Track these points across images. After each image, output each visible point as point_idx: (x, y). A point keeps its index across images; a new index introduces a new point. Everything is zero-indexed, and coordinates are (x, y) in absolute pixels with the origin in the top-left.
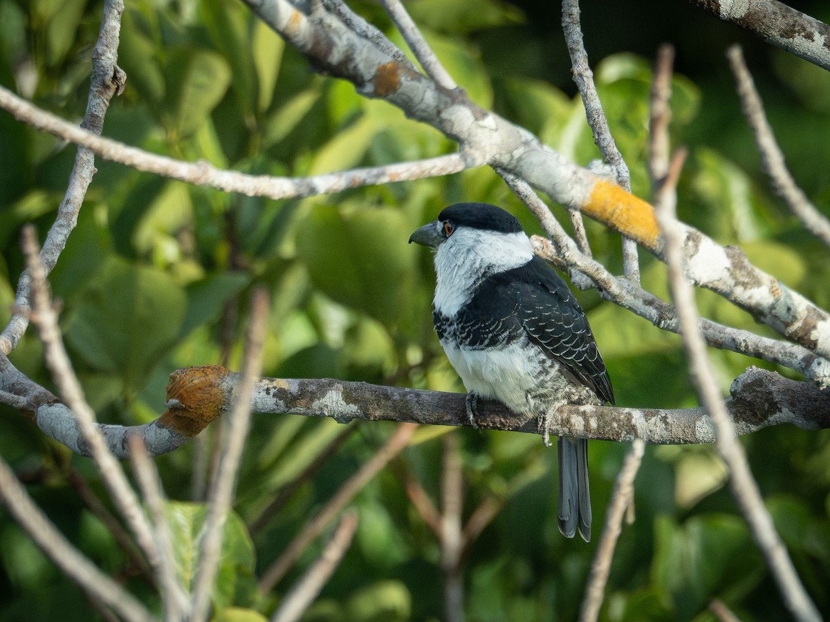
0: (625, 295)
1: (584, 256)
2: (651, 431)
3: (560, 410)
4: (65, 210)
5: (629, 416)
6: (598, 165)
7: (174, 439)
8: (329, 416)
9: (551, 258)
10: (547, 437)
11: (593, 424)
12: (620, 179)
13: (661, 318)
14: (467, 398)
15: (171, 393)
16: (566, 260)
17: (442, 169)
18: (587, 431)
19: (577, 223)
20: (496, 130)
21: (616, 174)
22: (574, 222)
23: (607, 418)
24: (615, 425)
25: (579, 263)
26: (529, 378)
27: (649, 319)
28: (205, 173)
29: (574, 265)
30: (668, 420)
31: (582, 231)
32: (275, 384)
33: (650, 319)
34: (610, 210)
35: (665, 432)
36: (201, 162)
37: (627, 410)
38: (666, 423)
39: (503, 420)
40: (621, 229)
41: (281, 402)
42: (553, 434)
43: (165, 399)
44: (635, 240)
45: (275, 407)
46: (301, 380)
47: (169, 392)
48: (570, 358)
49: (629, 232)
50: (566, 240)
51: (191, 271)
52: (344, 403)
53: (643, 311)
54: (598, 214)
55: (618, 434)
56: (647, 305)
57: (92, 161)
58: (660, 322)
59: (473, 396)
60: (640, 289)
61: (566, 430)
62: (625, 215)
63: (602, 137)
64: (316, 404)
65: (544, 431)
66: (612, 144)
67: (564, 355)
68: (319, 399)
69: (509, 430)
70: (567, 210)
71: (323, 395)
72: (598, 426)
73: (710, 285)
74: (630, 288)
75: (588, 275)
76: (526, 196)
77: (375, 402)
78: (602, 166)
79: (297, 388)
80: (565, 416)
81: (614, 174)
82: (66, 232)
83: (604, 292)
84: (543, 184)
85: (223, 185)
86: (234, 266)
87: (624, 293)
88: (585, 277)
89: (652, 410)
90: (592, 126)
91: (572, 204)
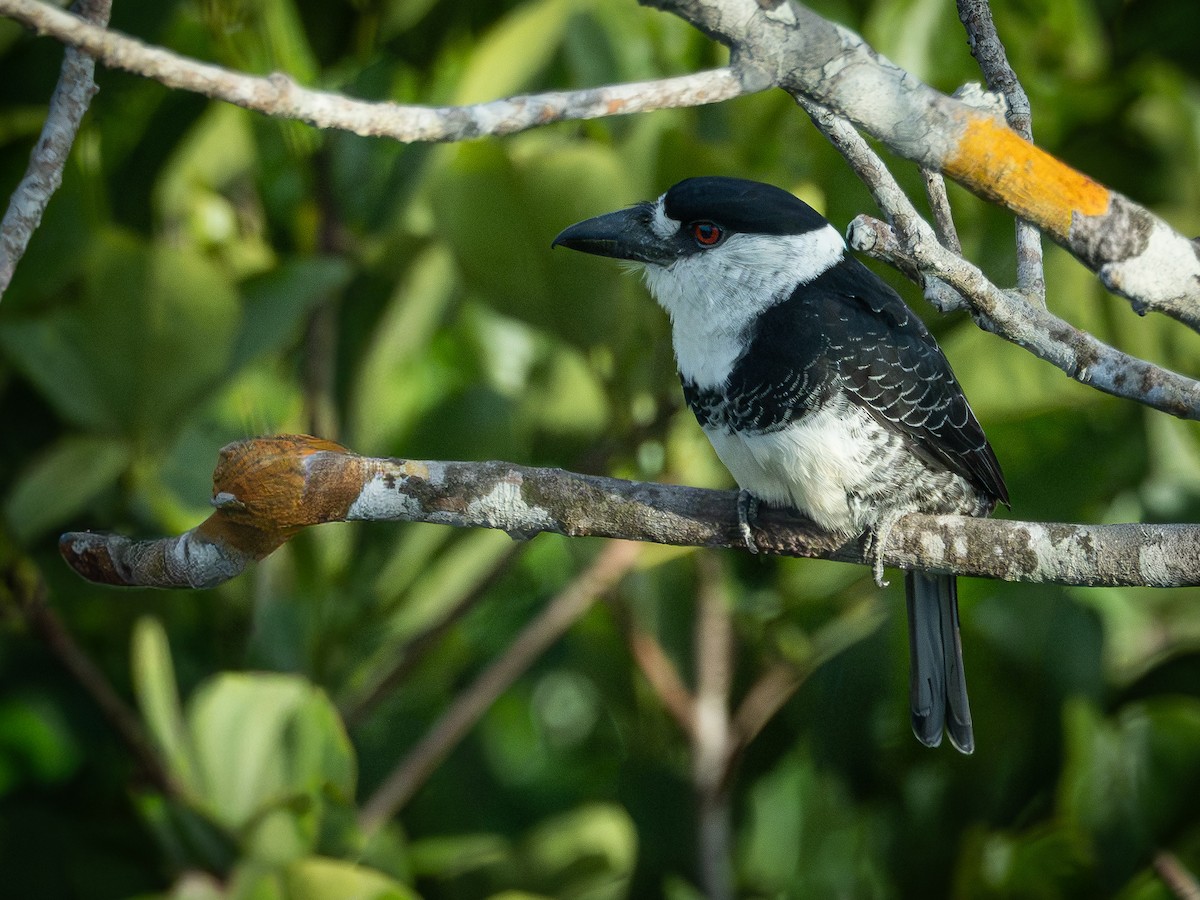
0: (1018, 322)
1: (948, 252)
2: (1060, 563)
3: (903, 524)
4: (40, 159)
5: (1024, 537)
6: (973, 92)
7: (224, 563)
8: (497, 528)
9: (891, 254)
10: (880, 570)
11: (961, 548)
12: (1014, 118)
13: (1081, 362)
14: (741, 499)
15: (221, 482)
16: (916, 258)
17: (700, 94)
18: (948, 559)
19: (937, 194)
20: (797, 27)
21: (1005, 108)
22: (932, 193)
23: (984, 539)
24: (999, 551)
25: (938, 265)
26: (854, 466)
27: (1060, 367)
28: (283, 94)
29: (931, 268)
30: (1091, 544)
31: (946, 208)
32: (403, 469)
33: (1062, 365)
34: (993, 170)
35: (1086, 564)
36: (276, 75)
37: (1020, 525)
38: (1089, 550)
39: (801, 539)
40: (1013, 204)
41: (415, 501)
42: (891, 566)
43: (212, 494)
44: (1037, 226)
45: (404, 510)
46: (450, 463)
47: (217, 481)
48: (918, 425)
49: (1026, 210)
50: (918, 222)
51: (253, 255)
52: (524, 505)
53: (1050, 350)
54: (972, 177)
55: (1004, 567)
56: (1056, 340)
57: (91, 73)
58: (1079, 370)
59: (749, 497)
60: (1046, 312)
61: (913, 558)
62: (1019, 180)
63: (983, 43)
64: (475, 506)
65: (875, 560)
66: (1001, 56)
67: (908, 419)
68: (480, 497)
69: (812, 556)
70: (920, 171)
71: (488, 490)
72: (969, 553)
73: (1168, 307)
74: (1027, 310)
75: (955, 287)
76: (849, 146)
77: (578, 504)
78: (981, 93)
79: (442, 477)
80: (911, 533)
81: (1001, 107)
82: (42, 196)
83: (983, 316)
84: (875, 124)
85: (315, 116)
86: (328, 247)
87: (1017, 318)
88: (949, 289)
89: (1064, 526)
90: (967, 23)
91: (928, 158)
